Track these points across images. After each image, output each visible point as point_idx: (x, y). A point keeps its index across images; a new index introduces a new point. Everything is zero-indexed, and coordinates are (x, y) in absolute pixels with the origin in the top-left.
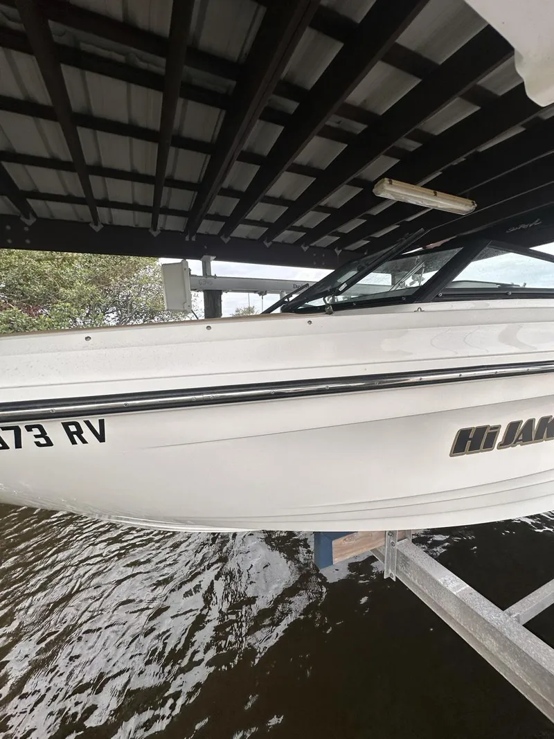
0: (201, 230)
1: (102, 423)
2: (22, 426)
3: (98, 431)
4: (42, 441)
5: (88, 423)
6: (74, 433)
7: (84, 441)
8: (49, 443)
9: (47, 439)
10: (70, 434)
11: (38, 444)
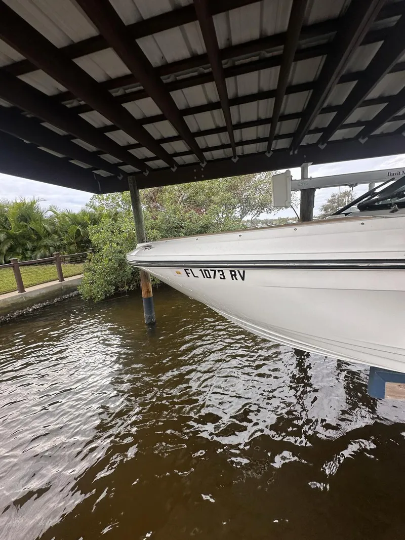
0: (303, 143)
1: (244, 272)
2: (217, 270)
3: (242, 275)
4: (222, 277)
5: (239, 271)
6: (233, 275)
7: (237, 279)
8: (224, 278)
9: (224, 276)
10: (232, 275)
11: (221, 278)
